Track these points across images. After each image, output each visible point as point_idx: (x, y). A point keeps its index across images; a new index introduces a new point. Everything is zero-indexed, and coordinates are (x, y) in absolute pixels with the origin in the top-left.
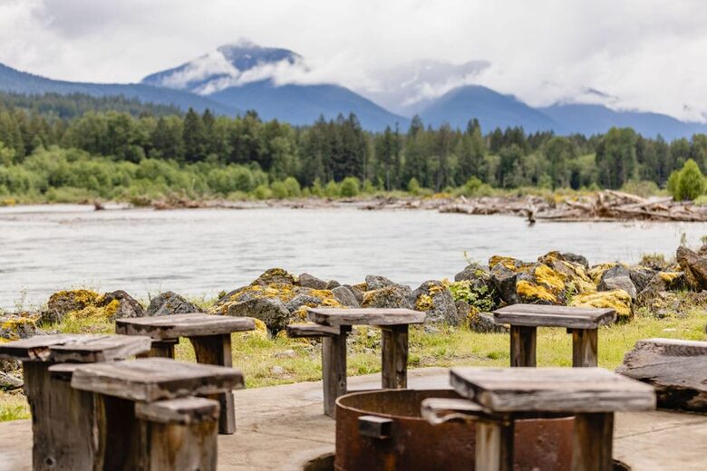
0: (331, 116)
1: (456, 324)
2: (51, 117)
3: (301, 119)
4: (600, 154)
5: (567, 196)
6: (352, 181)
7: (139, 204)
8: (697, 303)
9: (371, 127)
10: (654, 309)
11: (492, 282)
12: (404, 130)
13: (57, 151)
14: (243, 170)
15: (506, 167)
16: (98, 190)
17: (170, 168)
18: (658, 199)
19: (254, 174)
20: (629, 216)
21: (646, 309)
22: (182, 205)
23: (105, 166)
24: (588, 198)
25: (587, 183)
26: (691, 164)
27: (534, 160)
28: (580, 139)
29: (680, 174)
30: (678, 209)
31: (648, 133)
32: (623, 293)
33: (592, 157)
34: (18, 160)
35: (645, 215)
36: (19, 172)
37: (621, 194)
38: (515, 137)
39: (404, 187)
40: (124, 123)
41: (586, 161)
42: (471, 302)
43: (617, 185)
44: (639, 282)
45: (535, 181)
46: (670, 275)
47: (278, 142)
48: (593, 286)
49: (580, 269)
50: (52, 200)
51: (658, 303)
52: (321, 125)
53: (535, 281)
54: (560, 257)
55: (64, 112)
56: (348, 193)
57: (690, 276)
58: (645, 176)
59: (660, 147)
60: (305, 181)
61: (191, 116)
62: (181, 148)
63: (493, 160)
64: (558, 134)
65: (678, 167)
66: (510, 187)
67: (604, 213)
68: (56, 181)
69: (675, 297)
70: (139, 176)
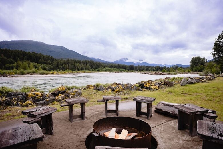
0: (131, 65)
1: (136, 90)
2: (106, 65)
3: (128, 65)
4: (156, 68)
5: (152, 72)
6: (133, 70)
7: (113, 72)
8: (166, 87)
9: (135, 65)
10: (161, 88)
11: (141, 84)
12: (138, 66)
13: (107, 68)
14: (123, 69)
15: (147, 69)
16: (110, 71)
17: (117, 69)
18: (161, 72)
19: (124, 70)
20: (158, 74)
21: (160, 88)
22: (117, 72)
23: (111, 69)
24: (154, 72)
25: (154, 71)
26: (164, 69)
27: (150, 69)
28: (154, 67)
29: (163, 70)
30: (163, 74)
31: (160, 66)
32: (157, 86)
33: (155, 68)
34: (104, 68)
35: (160, 74)
36: (104, 69)
37: (158, 72)
38: (148, 66)
39: (138, 71)
40: (113, 65)
41: (154, 69)
42: (139, 87)
43: (157, 71)
44: (159, 84)
45: (150, 71)
46: (163, 83)
47: (126, 67)
48: (154, 84)
49: (152, 82)
50: (106, 72)
51: (162, 87)
52: (130, 65)
53: (146, 84)
54: (150, 81)
55: (108, 64)
56: (132, 71)
57: (165, 84)
58: (160, 70)
59: (161, 67)
60: (129, 70)
61: (119, 64)
62: (117, 67)
63: (146, 69)
64: (152, 66)
65: (163, 69)
66: (147, 71)
67: (156, 74)
68: (107, 70)
69: (164, 86)
70: (114, 70)
